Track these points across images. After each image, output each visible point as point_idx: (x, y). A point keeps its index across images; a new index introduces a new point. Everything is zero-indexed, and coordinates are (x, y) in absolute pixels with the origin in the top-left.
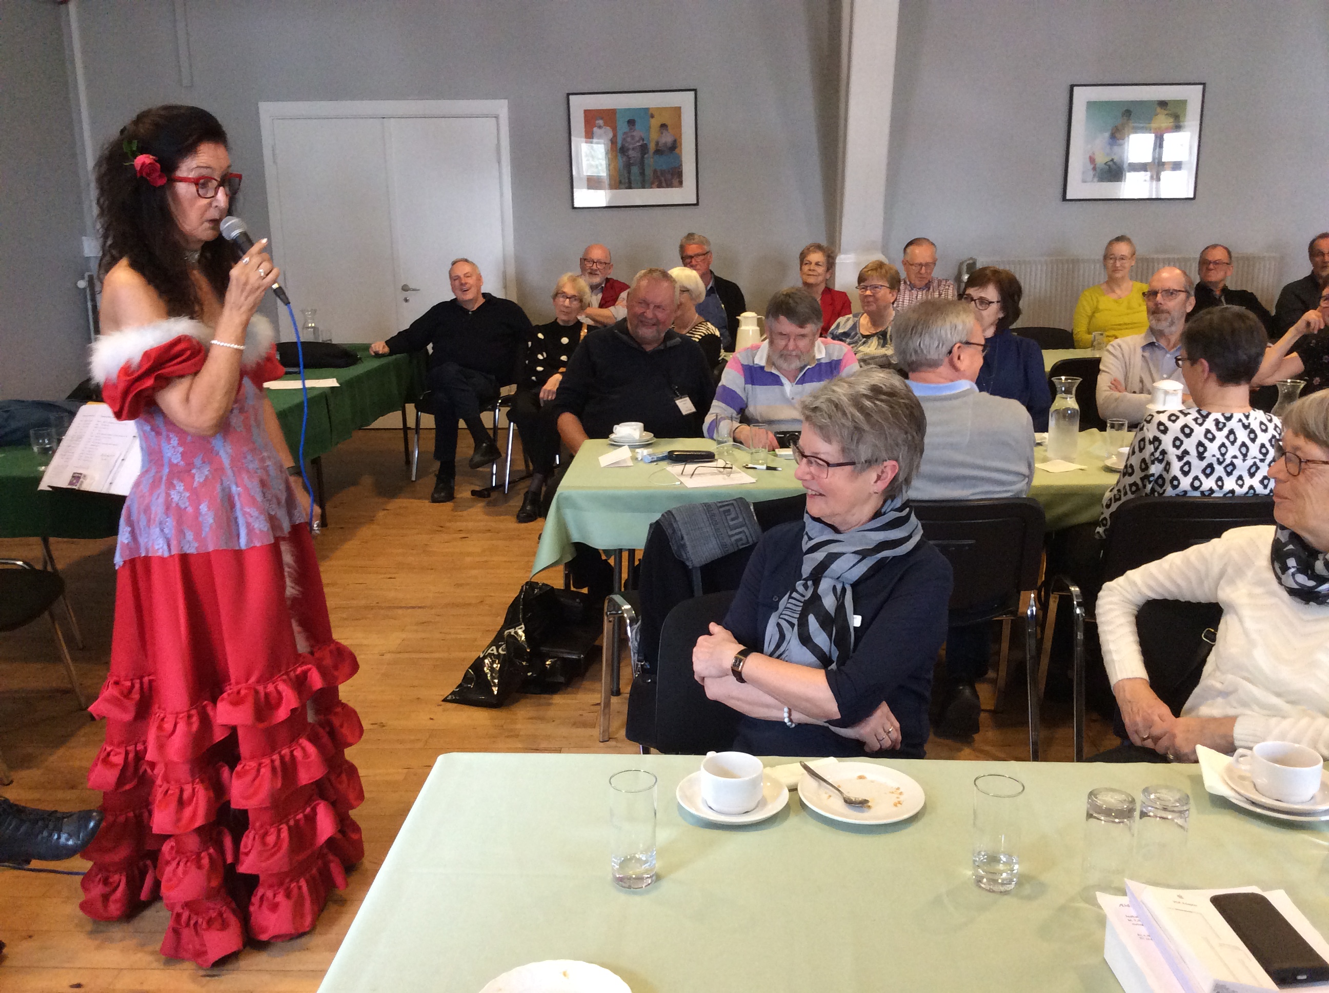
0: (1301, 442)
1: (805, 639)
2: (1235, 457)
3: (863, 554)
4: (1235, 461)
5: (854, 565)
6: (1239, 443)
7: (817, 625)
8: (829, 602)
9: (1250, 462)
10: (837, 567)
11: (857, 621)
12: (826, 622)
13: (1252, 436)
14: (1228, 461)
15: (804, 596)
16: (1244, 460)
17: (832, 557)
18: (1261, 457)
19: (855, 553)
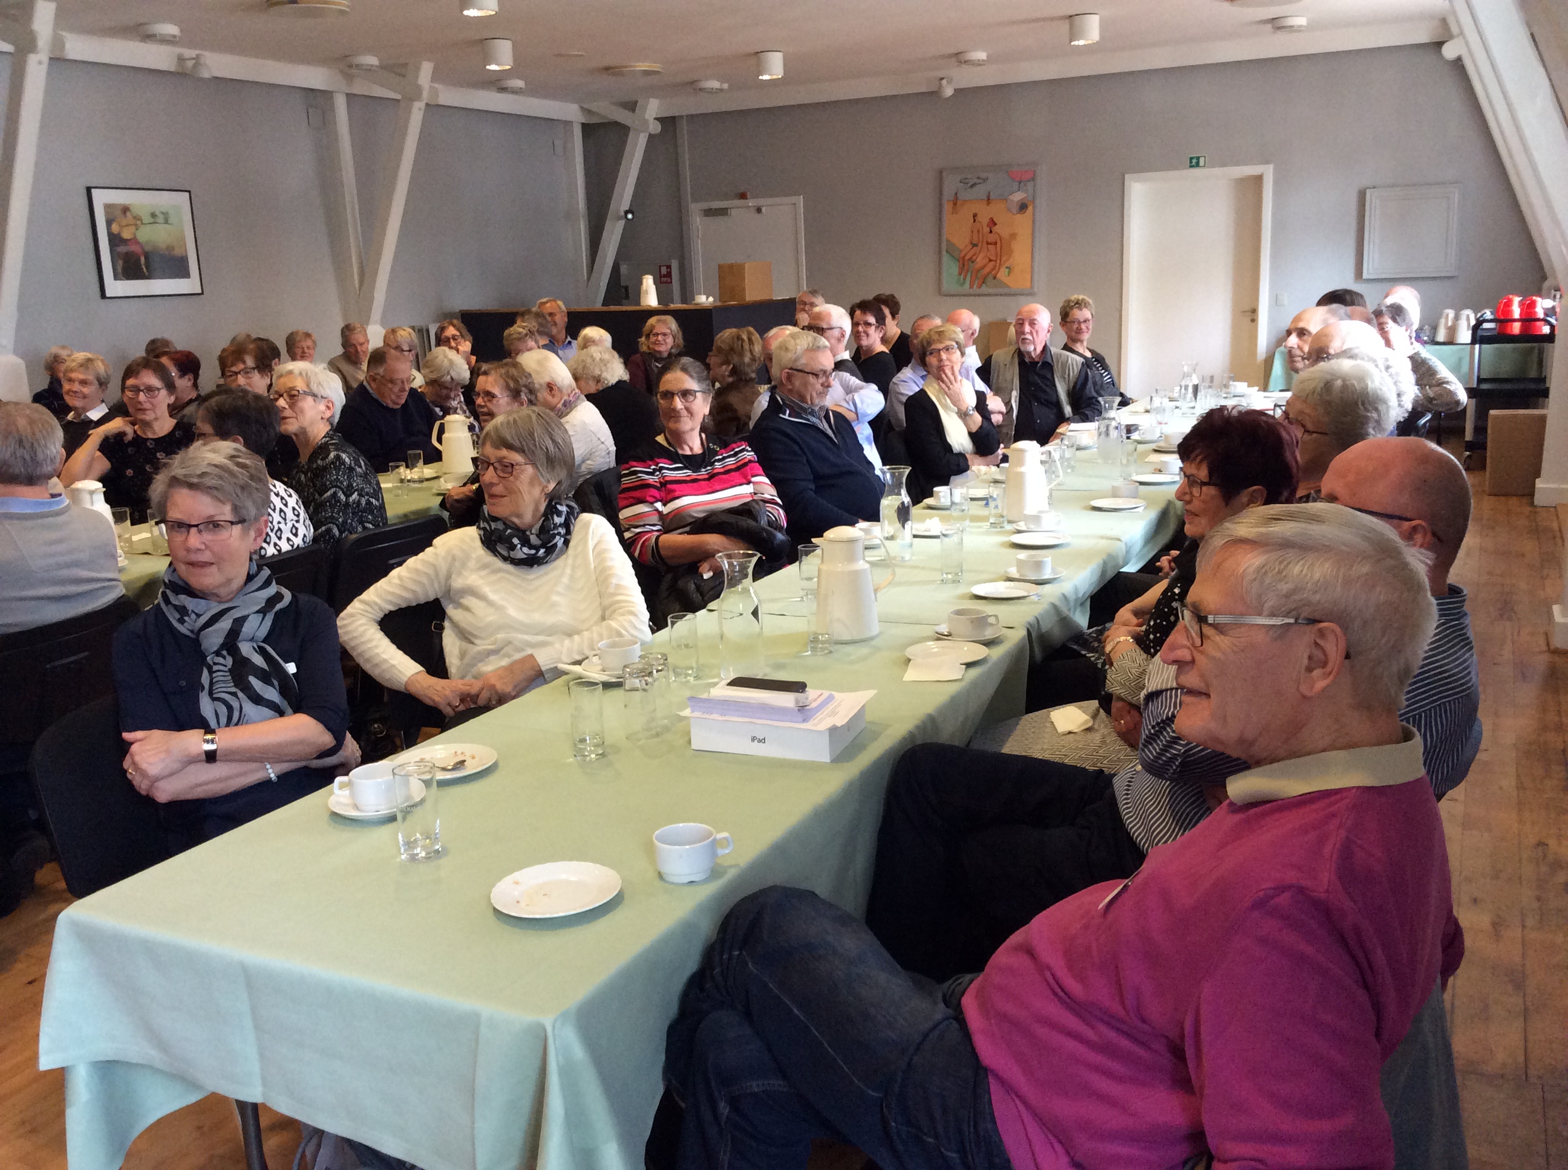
0: (504, 452)
1: (257, 699)
2: (279, 523)
3: (263, 611)
4: (280, 525)
5: (261, 623)
6: (278, 510)
7: (260, 683)
8: (258, 660)
9: (290, 525)
10: (248, 629)
11: (291, 668)
12: (265, 677)
13: (284, 502)
14: (276, 528)
15: (226, 666)
16: (286, 524)
17: (240, 622)
18: (296, 518)
19: (258, 612)
